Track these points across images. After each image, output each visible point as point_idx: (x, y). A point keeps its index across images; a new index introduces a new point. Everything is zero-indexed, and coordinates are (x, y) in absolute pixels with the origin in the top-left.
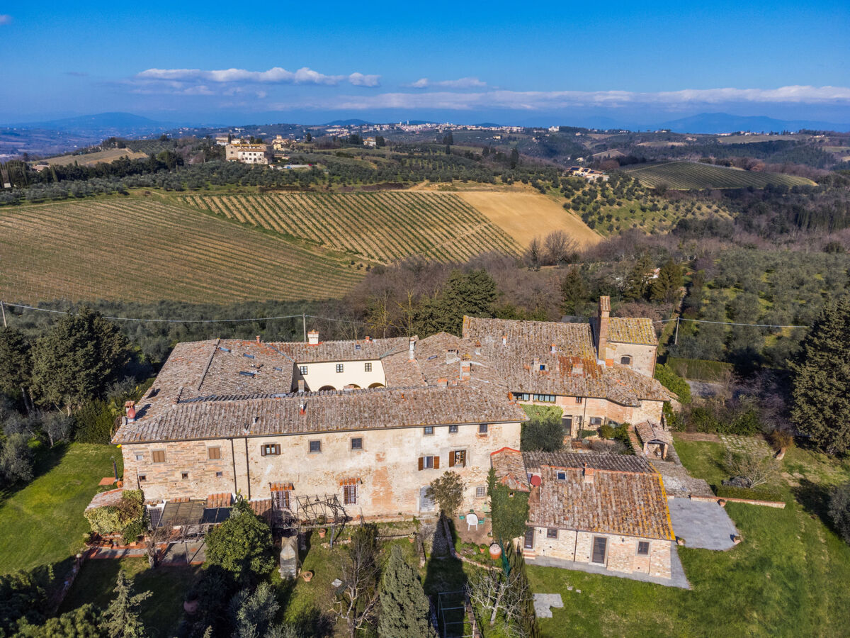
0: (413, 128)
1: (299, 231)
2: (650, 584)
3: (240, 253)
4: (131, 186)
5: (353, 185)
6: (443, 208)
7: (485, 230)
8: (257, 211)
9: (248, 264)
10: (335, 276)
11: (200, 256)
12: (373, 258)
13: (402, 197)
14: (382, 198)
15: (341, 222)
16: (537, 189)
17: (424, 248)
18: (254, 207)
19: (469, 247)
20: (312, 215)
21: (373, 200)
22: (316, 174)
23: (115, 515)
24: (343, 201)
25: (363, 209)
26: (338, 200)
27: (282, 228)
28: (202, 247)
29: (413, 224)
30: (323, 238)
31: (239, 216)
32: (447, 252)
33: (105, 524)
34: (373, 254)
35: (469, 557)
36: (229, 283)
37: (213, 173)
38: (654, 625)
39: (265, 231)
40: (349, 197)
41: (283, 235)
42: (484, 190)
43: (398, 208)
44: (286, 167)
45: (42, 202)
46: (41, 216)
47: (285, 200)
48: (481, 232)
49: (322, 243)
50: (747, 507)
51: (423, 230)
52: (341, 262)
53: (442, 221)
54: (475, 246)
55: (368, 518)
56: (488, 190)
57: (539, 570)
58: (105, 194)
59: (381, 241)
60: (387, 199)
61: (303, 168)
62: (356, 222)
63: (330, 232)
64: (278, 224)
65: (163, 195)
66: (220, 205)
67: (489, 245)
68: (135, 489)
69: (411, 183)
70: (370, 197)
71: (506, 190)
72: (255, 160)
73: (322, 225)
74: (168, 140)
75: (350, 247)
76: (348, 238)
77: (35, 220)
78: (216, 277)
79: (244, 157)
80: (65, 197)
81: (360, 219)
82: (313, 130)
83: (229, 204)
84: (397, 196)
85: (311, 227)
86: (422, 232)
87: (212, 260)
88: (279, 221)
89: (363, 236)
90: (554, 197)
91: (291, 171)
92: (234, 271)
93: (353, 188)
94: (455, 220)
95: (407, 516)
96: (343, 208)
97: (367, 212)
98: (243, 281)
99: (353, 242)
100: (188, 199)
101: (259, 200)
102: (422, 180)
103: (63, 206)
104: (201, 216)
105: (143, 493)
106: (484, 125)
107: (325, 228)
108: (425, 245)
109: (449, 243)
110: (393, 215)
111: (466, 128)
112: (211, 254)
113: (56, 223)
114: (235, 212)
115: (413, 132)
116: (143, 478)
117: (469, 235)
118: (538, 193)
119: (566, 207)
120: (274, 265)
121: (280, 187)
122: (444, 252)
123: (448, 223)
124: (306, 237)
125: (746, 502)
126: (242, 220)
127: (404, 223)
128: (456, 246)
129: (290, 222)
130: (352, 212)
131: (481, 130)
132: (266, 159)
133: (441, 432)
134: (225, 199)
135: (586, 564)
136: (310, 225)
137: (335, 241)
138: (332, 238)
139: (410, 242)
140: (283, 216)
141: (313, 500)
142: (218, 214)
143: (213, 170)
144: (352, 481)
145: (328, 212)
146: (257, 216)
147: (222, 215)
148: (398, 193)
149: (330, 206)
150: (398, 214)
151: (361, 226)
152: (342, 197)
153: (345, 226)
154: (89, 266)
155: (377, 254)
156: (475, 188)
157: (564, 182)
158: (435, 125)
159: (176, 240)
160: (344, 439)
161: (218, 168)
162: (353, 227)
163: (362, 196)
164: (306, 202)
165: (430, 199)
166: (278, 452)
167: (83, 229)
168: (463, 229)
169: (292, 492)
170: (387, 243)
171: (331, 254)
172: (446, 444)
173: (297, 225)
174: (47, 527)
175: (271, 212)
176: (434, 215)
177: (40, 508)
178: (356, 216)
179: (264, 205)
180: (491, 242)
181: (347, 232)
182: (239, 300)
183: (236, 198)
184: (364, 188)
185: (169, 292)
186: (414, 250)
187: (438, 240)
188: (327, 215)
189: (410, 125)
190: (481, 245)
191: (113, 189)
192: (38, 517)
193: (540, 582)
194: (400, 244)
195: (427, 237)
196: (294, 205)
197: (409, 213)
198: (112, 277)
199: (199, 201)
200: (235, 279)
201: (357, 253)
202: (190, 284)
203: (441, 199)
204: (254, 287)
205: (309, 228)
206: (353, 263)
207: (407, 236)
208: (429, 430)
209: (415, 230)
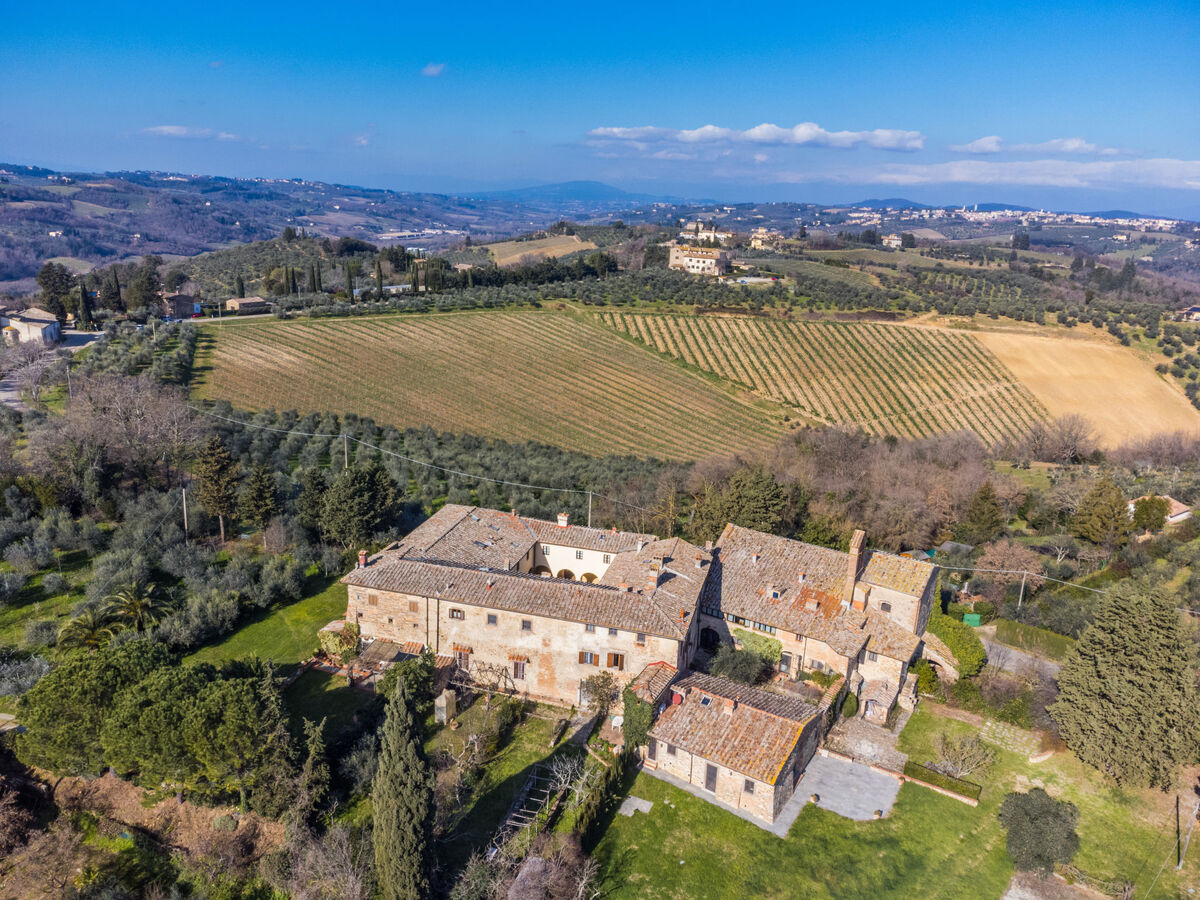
0: (983, 216)
1: (728, 370)
2: (746, 822)
3: (646, 392)
4: (545, 297)
5: (824, 310)
6: (947, 354)
7: (1005, 393)
8: (683, 337)
9: (649, 407)
10: (757, 434)
11: (597, 391)
12: (818, 415)
13: (889, 332)
14: (859, 332)
15: (788, 362)
16: (1115, 338)
17: (899, 409)
18: (681, 333)
19: (970, 416)
20: (752, 348)
21: (846, 333)
22: (778, 292)
23: (337, 640)
24: (802, 333)
25: (827, 346)
26: (796, 331)
27: (708, 363)
28: (603, 380)
29: (894, 372)
30: (757, 381)
31: (660, 343)
32: (934, 418)
33: (331, 645)
34: (820, 410)
35: (595, 750)
36: (619, 428)
37: (646, 284)
38: (719, 851)
39: (686, 366)
40: (812, 327)
41: (706, 373)
42: (1022, 332)
43: (879, 348)
44: (739, 280)
45: (450, 310)
46: (445, 328)
47: (724, 327)
48: (996, 395)
49: (754, 387)
50: (928, 792)
51: (906, 383)
52: (771, 416)
53: (939, 373)
54: (980, 415)
55: (533, 696)
56: (1029, 333)
57: (650, 779)
58: (515, 305)
59: (837, 393)
60: (866, 333)
61: (761, 284)
62: (810, 363)
63: (768, 372)
64: (705, 358)
65: (578, 309)
66: (642, 327)
67: (1003, 416)
68: (354, 622)
69: (908, 312)
70: (842, 329)
71: (1060, 335)
72: (703, 269)
73: (762, 363)
74: (624, 227)
75: (790, 397)
76: (792, 384)
77: (437, 332)
78: (606, 418)
79: (690, 264)
80: (475, 306)
81: (818, 360)
82: (829, 214)
83: (652, 327)
84: (883, 330)
85: (746, 365)
86: (903, 386)
87: (609, 396)
88: (707, 354)
89: (814, 383)
90: (1142, 353)
91: (745, 288)
92: (631, 414)
93: (823, 314)
94: (960, 373)
95: (567, 704)
96: (798, 342)
97: (831, 351)
98: (636, 427)
99: (797, 391)
100: (607, 317)
101: (691, 323)
102: (928, 310)
103: (468, 316)
104: (615, 339)
105: (359, 628)
106: (1105, 215)
107: (765, 367)
108: (901, 405)
109: (940, 406)
110: (868, 358)
111: (1071, 220)
112: (610, 390)
113: (457, 337)
114: (656, 338)
115: (980, 223)
116: (361, 615)
117: (976, 397)
118: (1115, 345)
119: (1161, 370)
120: (682, 412)
121: (722, 309)
122: (928, 418)
123: (948, 376)
124: (735, 378)
125: (931, 787)
126: (662, 349)
127: (879, 371)
128: (950, 411)
129: (720, 356)
130: (809, 349)
131: (1096, 224)
132: (717, 270)
133: (602, 633)
134: (649, 320)
135: (699, 789)
136: (745, 361)
137: (772, 387)
138: (769, 382)
139: (880, 399)
140: (714, 347)
141: (487, 667)
142: (636, 339)
143: (646, 281)
144: (520, 658)
145: (776, 346)
146: (682, 345)
147: (640, 341)
148: (885, 327)
149: (781, 338)
150: (877, 357)
151: (814, 369)
152: (803, 328)
153: (792, 368)
154: (474, 390)
155: (826, 410)
156: (1007, 328)
157: (1169, 330)
158: (1019, 213)
159: (575, 368)
160: (516, 619)
161: (652, 278)
162: (804, 369)
163: (831, 328)
164: (751, 331)
165: (931, 338)
166: (463, 618)
167: (481, 346)
168: (969, 388)
169: (471, 656)
170: (845, 396)
171: (761, 404)
172: (606, 645)
173: (728, 360)
174: (295, 637)
175: (700, 340)
176: (930, 363)
177: (297, 622)
178: (813, 354)
179: (695, 331)
180: (1009, 411)
181: (792, 375)
182: (622, 451)
183: (664, 319)
184: (838, 315)
185: (547, 430)
186: (882, 409)
187: (925, 399)
188: (774, 350)
189: (977, 211)
190: (990, 414)
191: (525, 299)
192: (292, 629)
193: (644, 789)
194: (864, 399)
195: (909, 393)
196: (733, 333)
197: (893, 356)
198: (493, 406)
199: (618, 319)
200: (629, 423)
201: (798, 406)
202: (573, 423)
203: (948, 341)
204: (647, 436)
205: (742, 366)
206: (787, 419)
207: (878, 389)
208: (590, 628)
209: (894, 382)
